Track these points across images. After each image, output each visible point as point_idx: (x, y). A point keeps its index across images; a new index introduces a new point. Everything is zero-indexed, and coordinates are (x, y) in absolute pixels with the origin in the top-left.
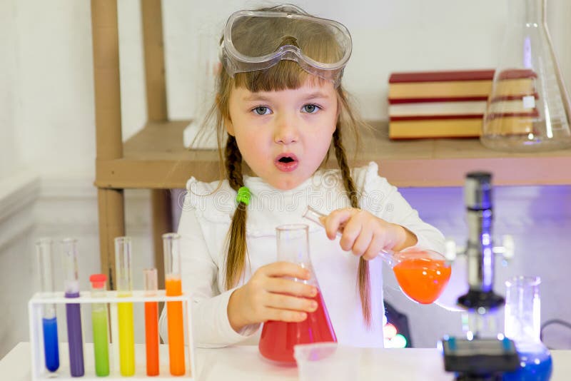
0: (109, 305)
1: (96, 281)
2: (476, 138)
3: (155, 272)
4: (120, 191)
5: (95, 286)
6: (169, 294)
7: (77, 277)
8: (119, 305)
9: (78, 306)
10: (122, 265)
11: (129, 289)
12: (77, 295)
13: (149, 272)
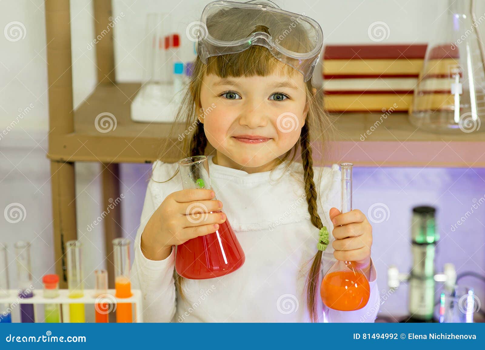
0: (61, 305)
1: (48, 282)
2: (405, 112)
3: (106, 275)
4: (71, 164)
5: (48, 287)
6: (118, 296)
7: (30, 277)
8: (70, 305)
9: (31, 306)
10: (74, 267)
11: (81, 288)
12: (31, 296)
13: (100, 274)
